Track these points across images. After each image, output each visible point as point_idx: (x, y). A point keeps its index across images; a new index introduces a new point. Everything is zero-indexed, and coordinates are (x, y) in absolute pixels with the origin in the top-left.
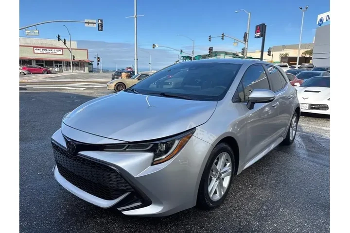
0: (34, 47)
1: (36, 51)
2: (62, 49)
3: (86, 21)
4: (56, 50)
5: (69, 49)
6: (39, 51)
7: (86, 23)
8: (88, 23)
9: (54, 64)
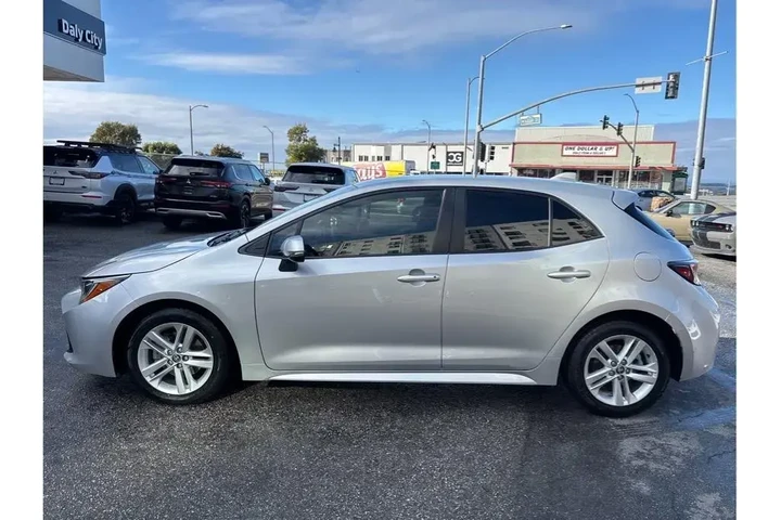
0: (564, 144)
1: (565, 153)
2: (617, 144)
3: (639, 81)
4: (604, 147)
5: (628, 144)
6: (570, 152)
7: (637, 86)
8: (643, 85)
9: (596, 177)
